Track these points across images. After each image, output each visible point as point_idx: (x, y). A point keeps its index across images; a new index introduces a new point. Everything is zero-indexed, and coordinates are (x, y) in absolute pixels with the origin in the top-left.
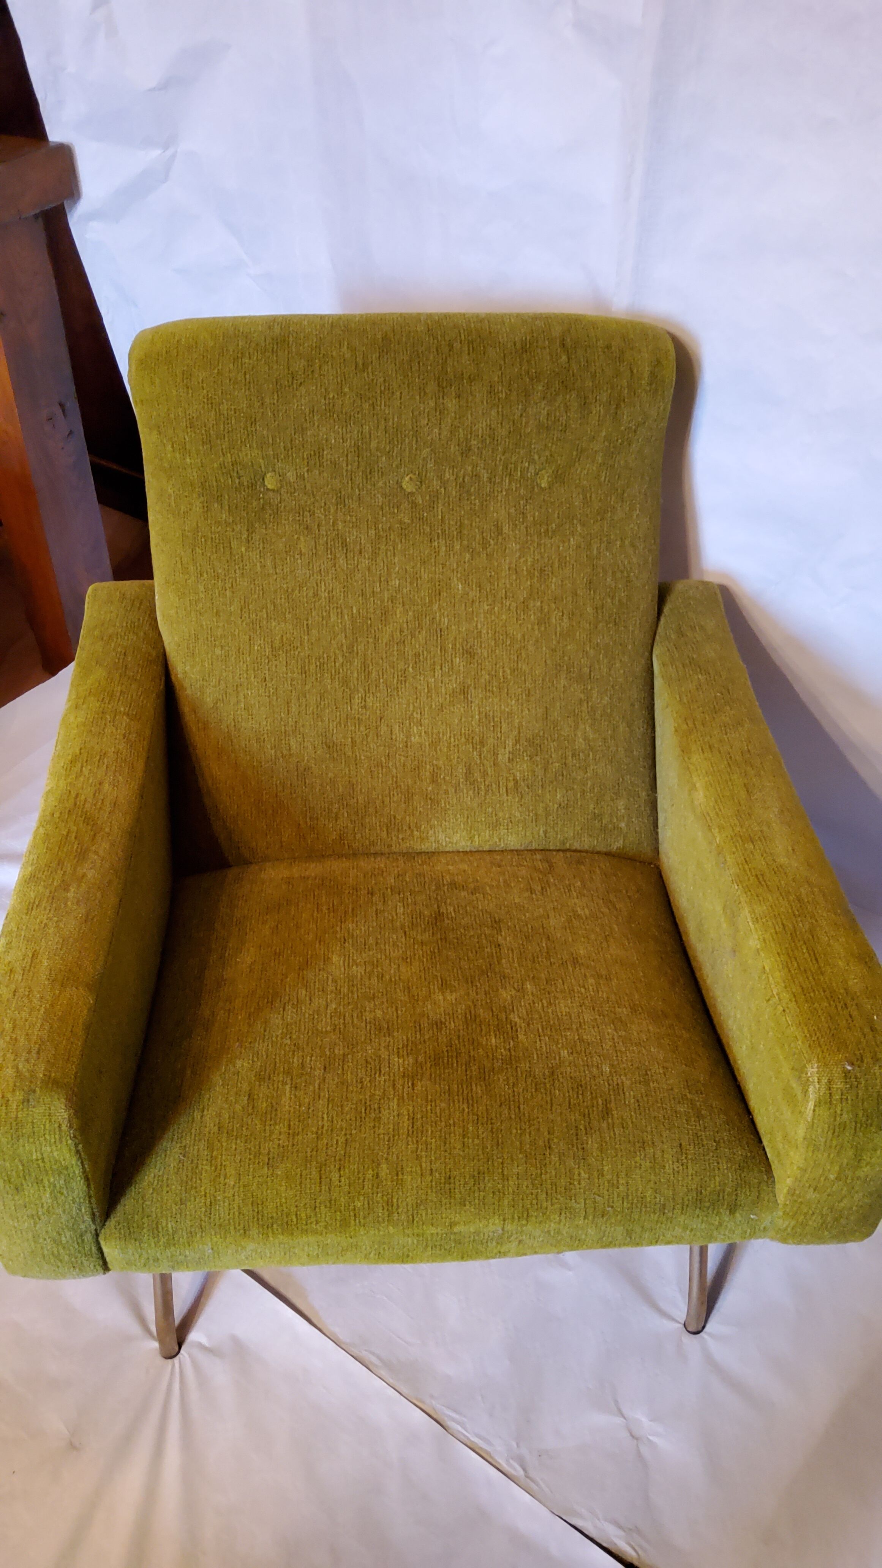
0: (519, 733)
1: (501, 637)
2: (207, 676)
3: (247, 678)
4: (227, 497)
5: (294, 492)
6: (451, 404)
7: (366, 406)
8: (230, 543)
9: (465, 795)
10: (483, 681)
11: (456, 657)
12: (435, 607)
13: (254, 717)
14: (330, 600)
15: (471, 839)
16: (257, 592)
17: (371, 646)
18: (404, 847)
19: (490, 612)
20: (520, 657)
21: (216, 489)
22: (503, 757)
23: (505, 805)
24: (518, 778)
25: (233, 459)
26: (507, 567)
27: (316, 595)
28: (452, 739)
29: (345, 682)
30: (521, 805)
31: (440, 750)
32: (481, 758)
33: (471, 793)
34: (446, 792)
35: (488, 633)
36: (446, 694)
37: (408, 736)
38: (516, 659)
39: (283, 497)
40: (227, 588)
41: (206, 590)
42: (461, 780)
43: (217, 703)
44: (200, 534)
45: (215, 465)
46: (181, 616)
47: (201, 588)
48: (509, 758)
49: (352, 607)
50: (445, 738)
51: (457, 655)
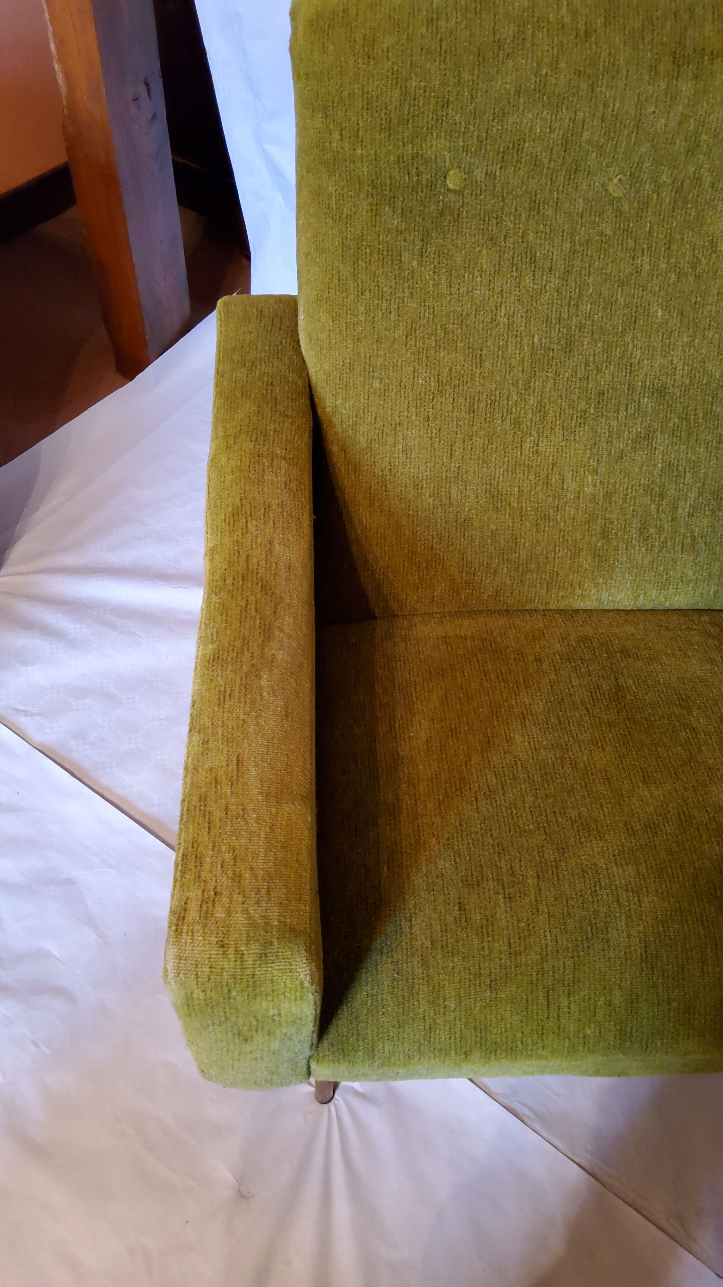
0: (704, 485)
1: (697, 375)
2: (362, 412)
3: (407, 417)
4: (401, 198)
5: (480, 194)
6: (686, 87)
7: (584, 86)
8: (400, 255)
9: (637, 552)
10: (671, 424)
11: (644, 396)
12: (628, 338)
13: (412, 460)
14: (509, 326)
15: (636, 598)
16: (427, 315)
17: (550, 383)
18: (563, 605)
19: (690, 344)
20: (715, 399)
21: (388, 189)
22: (683, 510)
23: (678, 563)
24: (696, 534)
25: (415, 151)
26: (716, 291)
27: (494, 320)
28: (630, 490)
29: (517, 423)
30: (696, 564)
31: (615, 502)
32: (658, 511)
33: (643, 549)
34: (617, 548)
35: (683, 370)
36: (629, 439)
37: (582, 485)
38: (711, 400)
39: (466, 200)
40: (392, 310)
41: (368, 311)
42: (635, 536)
43: (371, 443)
44: (365, 243)
45: (392, 158)
46: (333, 342)
47: (362, 309)
48: (689, 512)
49: (534, 336)
50: (621, 489)
51: (646, 395)
